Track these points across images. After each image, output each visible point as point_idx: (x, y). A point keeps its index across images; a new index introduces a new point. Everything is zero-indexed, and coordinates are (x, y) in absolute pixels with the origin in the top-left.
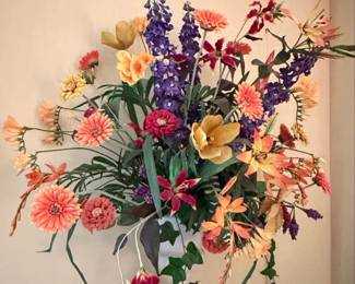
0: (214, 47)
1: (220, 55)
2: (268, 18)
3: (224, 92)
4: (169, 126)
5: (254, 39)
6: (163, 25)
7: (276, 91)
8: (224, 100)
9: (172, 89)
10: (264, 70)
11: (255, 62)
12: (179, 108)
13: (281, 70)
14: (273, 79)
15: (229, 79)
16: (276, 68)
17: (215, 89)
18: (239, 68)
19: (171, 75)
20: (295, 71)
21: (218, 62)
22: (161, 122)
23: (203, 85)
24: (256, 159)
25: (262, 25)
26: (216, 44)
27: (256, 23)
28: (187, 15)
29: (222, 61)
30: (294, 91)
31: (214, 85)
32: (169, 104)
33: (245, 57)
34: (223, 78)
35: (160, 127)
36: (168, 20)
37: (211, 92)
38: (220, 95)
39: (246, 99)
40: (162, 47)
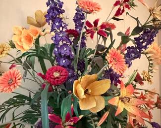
0: (93, 25)
1: (97, 30)
2: (127, 6)
3: (100, 52)
4: (62, 77)
5: (118, 20)
6: (57, 10)
7: (133, 52)
8: (100, 58)
9: (65, 51)
10: (125, 39)
11: (119, 34)
12: (70, 63)
13: (135, 38)
14: (130, 44)
15: (103, 44)
16: (132, 38)
17: (94, 50)
18: (109, 38)
19: (65, 42)
20: (144, 39)
21: (96, 34)
22: (56, 75)
23: (87, 48)
24: (122, 101)
25: (123, 11)
26: (94, 23)
27: (119, 9)
28: (78, 7)
29: (98, 33)
30: (147, 53)
31: (94, 48)
32: (64, 62)
33: (113, 31)
34: (100, 43)
35: (55, 79)
36: (61, 6)
37: (92, 52)
38: (97, 54)
39: (114, 59)
40: (57, 24)
